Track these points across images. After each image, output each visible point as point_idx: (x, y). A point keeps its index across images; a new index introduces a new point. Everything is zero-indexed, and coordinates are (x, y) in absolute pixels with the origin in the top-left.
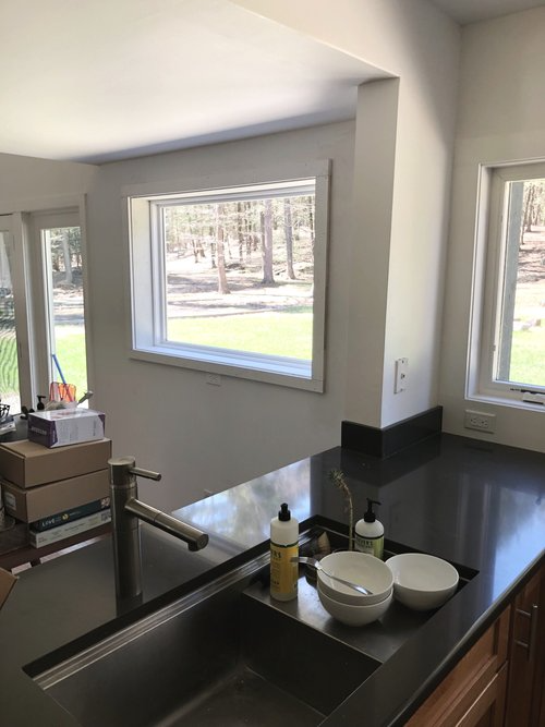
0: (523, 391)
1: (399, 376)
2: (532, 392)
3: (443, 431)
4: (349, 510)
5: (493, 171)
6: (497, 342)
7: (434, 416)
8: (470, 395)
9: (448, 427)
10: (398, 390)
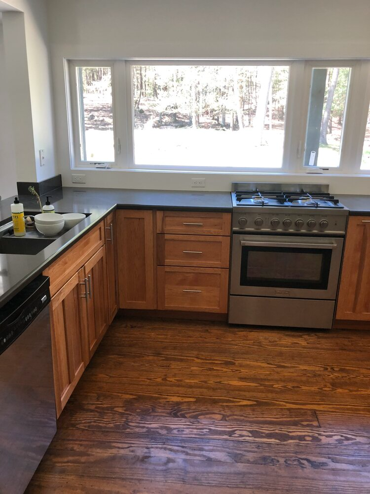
0: (95, 164)
1: (42, 158)
2: (99, 164)
3: (63, 186)
4: (39, 203)
5: (69, 61)
6: (81, 143)
7: (58, 179)
8: (73, 168)
9: (65, 184)
10: (42, 165)
